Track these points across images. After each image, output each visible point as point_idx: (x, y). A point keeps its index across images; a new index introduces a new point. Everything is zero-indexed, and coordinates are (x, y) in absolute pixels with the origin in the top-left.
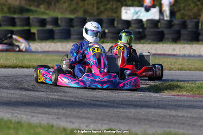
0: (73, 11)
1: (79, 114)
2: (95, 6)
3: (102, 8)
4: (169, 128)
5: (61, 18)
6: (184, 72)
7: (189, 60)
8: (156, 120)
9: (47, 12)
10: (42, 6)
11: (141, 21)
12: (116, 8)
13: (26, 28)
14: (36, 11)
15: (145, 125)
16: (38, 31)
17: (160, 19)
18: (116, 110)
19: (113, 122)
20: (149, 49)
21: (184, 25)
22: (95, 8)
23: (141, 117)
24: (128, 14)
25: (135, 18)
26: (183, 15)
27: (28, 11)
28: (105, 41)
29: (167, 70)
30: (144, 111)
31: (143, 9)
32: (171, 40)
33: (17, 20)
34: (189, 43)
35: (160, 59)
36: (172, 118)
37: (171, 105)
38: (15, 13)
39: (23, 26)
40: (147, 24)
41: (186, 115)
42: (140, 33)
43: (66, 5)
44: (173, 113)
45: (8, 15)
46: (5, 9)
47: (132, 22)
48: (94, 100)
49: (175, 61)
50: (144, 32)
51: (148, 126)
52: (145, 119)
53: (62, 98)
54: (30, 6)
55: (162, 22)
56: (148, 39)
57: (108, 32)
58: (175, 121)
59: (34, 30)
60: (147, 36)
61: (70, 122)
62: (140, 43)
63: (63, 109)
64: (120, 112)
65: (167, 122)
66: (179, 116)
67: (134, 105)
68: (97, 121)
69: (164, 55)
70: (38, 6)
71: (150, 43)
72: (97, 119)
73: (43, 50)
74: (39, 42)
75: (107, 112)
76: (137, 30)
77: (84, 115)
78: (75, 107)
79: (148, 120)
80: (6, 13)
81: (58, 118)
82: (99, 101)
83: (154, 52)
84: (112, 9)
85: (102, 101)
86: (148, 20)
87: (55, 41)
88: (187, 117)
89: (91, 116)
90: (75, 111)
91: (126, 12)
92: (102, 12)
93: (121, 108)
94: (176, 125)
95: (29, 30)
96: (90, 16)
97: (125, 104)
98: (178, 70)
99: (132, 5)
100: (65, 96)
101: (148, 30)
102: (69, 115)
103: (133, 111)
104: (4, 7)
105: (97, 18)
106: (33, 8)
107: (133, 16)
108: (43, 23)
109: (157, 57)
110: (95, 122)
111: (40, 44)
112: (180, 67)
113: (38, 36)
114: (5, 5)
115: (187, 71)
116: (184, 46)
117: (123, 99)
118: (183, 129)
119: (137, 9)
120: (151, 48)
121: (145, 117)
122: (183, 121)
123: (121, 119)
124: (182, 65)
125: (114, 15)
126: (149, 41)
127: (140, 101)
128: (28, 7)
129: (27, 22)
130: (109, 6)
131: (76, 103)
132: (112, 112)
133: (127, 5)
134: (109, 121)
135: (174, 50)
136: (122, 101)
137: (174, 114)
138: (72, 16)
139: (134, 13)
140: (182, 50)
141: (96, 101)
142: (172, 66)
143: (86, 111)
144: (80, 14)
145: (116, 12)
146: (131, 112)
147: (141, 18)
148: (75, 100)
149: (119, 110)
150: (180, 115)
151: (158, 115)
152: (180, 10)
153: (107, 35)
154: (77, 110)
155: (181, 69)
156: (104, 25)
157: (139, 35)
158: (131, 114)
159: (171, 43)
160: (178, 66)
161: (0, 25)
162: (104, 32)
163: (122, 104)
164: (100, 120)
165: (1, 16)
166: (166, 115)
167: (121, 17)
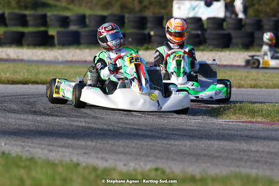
0: (106, 6)
1: (114, 148)
3: (146, 2)
4: (238, 166)
5: (90, 16)
6: (258, 89)
7: (266, 73)
8: (220, 157)
9: (71, 6)
11: (200, 19)
12: (165, 2)
13: (42, 29)
14: (55, 6)
15: (204, 163)
16: (58, 33)
17: (225, 17)
18: (165, 142)
19: (161, 158)
20: (210, 58)
21: (258, 25)
22: (136, 2)
23: (199, 152)
24: (182, 9)
25: (191, 15)
26: (258, 11)
27: (45, 5)
28: (150, 47)
29: (236, 87)
30: (203, 144)
31: (202, 3)
32: (240, 46)
33: (29, 18)
35: (225, 72)
36: (241, 153)
37: (241, 136)
38: (26, 8)
39: (37, 25)
40: (208, 23)
41: (261, 149)
42: (197, 36)
44: (244, 146)
45: (17, 11)
46: (13, 3)
47: (188, 21)
48: (135, 129)
49: (247, 74)
50: (203, 34)
51: (209, 165)
52: (205, 155)
53: (91, 125)
55: (229, 21)
56: (209, 45)
57: (155, 35)
58: (246, 157)
59: (52, 32)
60: (208, 41)
61: (102, 158)
62: (198, 50)
63: (92, 141)
64: (171, 145)
65: (236, 159)
66: (252, 151)
67: (191, 136)
68: (138, 157)
71: (211, 50)
72: (140, 155)
73: (65, 59)
74: (59, 49)
75: (153, 145)
76: (194, 32)
77: (121, 149)
78: (110, 138)
79: (209, 156)
80: (14, 8)
81: (85, 153)
82: (141, 130)
85: (146, 130)
86: (209, 19)
87: (81, 47)
88: (263, 152)
89: (130, 150)
90: (109, 144)
91: (179, 8)
92: (145, 7)
93: (172, 139)
94: (248, 164)
95: (46, 32)
96: (129, 13)
98: (251, 87)
100: (95, 123)
101: (209, 31)
102: (101, 150)
103: (189, 143)
105: (139, 15)
106: (51, 1)
107: (189, 13)
108: (64, 22)
109: (222, 70)
110: (136, 159)
111: (60, 51)
112: (253, 83)
113: (58, 40)
115: (264, 89)
117: (175, 128)
118: (257, 168)
119: (195, 3)
121: (206, 152)
122: (257, 158)
123: (171, 155)
124: (255, 80)
125: (163, 12)
126: (211, 47)
127: (198, 131)
129: (43, 20)
131: (110, 133)
132: (159, 145)
134: (156, 157)
136: (173, 130)
137: (245, 148)
138: (105, 13)
139: (189, 9)
141: (138, 129)
142: (243, 82)
143: (124, 144)
144: (116, 10)
145: (165, 8)
146: (185, 146)
147: (199, 15)
148: (109, 128)
149: (169, 143)
150: (254, 149)
151: (223, 149)
152: (253, 5)
153: (153, 39)
154: (111, 142)
155: (255, 87)
156: (149, 25)
157: (197, 40)
158: (186, 149)
159: (240, 50)
160: (250, 82)
161: (6, 25)
162: (149, 34)
163: (173, 134)
164: (144, 156)
165: (7, 12)
166: (234, 149)
167: (172, 14)
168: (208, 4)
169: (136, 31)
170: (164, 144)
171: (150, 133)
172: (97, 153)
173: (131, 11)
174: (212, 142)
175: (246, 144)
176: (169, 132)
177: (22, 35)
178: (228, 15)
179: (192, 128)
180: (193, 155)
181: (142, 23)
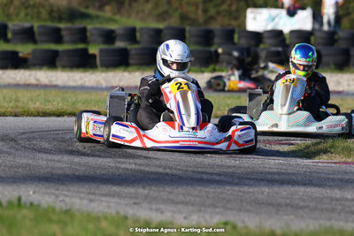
0: (163, 16)
1: (171, 197)
2: (201, 7)
3: (212, 11)
4: (330, 219)
5: (142, 29)
8: (307, 207)
9: (117, 17)
10: (108, 8)
11: (280, 33)
12: (237, 11)
13: (81, 46)
14: (97, 17)
15: (287, 215)
16: (101, 51)
17: (313, 29)
18: (236, 188)
19: (231, 209)
22: (200, 12)
23: (279, 201)
24: (258, 20)
25: (270, 28)
27: (84, 16)
28: (217, 68)
30: (284, 191)
31: (283, 12)
32: (332, 66)
33: (64, 33)
36: (334, 202)
37: (333, 180)
38: (60, 19)
39: (74, 42)
40: (290, 38)
42: (278, 53)
43: (149, 6)
44: (337, 193)
45: (49, 24)
46: (44, 13)
47: (266, 35)
48: (198, 172)
49: (341, 102)
50: (285, 52)
51: (292, 217)
52: (287, 205)
53: (143, 168)
54: (87, 7)
55: (317, 34)
57: (223, 53)
58: (340, 207)
59: (94, 50)
61: (157, 210)
63: (144, 188)
64: (244, 192)
65: (327, 209)
66: (347, 199)
67: (268, 180)
68: (203, 209)
70: (101, 8)
72: (203, 205)
73: (110, 85)
74: (102, 71)
75: (222, 193)
76: (274, 49)
77: (181, 198)
79: (292, 206)
80: (45, 20)
81: (135, 203)
82: (206, 173)
84: (230, 13)
85: (211, 174)
86: (292, 32)
87: (130, 69)
89: (193, 199)
90: (165, 191)
91: (255, 18)
92: (212, 18)
93: (246, 185)
94: (342, 215)
95: (85, 51)
96: (192, 25)
97: (253, 179)
99: (265, 5)
100: (148, 165)
102: (155, 199)
103: (267, 190)
104: (41, 10)
105: (203, 28)
106: (91, 11)
107: (267, 25)
108: (109, 37)
110: (200, 211)
111: (104, 75)
113: (100, 60)
114: (43, 7)
117: (250, 170)
119: (274, 12)
121: (288, 201)
123: (244, 205)
125: (234, 23)
127: (279, 173)
128: (83, 10)
129: (82, 35)
130: (225, 7)
131: (167, 177)
132: (229, 193)
133: (256, 6)
134: (226, 208)
135: (339, 83)
136: (247, 174)
137: (338, 196)
138: (160, 26)
139: (267, 19)
140: (351, 83)
141: (203, 173)
143: (184, 191)
144: (174, 22)
145: (236, 18)
146: (262, 193)
147: (280, 27)
148: (165, 171)
149: (242, 189)
150: (349, 197)
151: (310, 197)
152: (349, 14)
153: (222, 57)
154: (168, 189)
156: (216, 40)
157: (278, 58)
158: (263, 197)
159: (333, 71)
161: (35, 42)
162: (216, 51)
163: (247, 178)
164: (209, 206)
165: (36, 25)
166: (324, 197)
167: (245, 26)
168: (291, 13)
169: (200, 48)
170: (235, 191)
171: (217, 178)
172: (150, 203)
173: (194, 22)
174: (297, 188)
175: (340, 190)
177: (55, 54)
178: (317, 26)
179: (271, 170)
180: (273, 205)
181: (207, 37)
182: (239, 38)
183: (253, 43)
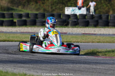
0: (38, 10)
1: (40, 68)
2: (50, 6)
3: (54, 8)
4: (92, 75)
5: (31, 14)
6: (100, 43)
7: (104, 37)
8: (85, 71)
9: (23, 10)
10: (20, 7)
11: (76, 15)
12: (62, 8)
13: (11, 19)
14: (16, 10)
15: (78, 73)
16: (18, 21)
17: (87, 14)
18: (62, 65)
20: (80, 31)
21: (100, 17)
22: (50, 8)
23: (76, 69)
24: (69, 11)
25: (72, 13)
26: (100, 11)
27: (12, 9)
29: (91, 42)
30: (78, 66)
31: (77, 8)
32: (93, 26)
33: (6, 15)
34: (103, 27)
35: (86, 36)
36: (93, 69)
37: (93, 62)
38: (4, 10)
39: (9, 18)
41: (101, 68)
43: (33, 6)
44: (94, 66)
45: (1, 12)
47: (71, 16)
48: (49, 60)
49: (96, 37)
50: (77, 21)
51: (80, 74)
52: (78, 70)
53: (31, 58)
54: (13, 7)
55: (88, 15)
57: (58, 21)
58: (95, 71)
59: (15, 20)
60: (80, 24)
61: (36, 72)
62: (75, 27)
63: (32, 65)
64: (64, 66)
65: (91, 71)
66: (97, 69)
67: (72, 62)
68: (51, 71)
69: (89, 34)
70: (18, 7)
71: (81, 27)
72: (51, 70)
73: (20, 31)
75: (57, 66)
76: (74, 20)
77: (44, 68)
79: (80, 71)
81: (29, 70)
82: (52, 60)
83: (83, 32)
86: (80, 15)
87: (27, 26)
88: (102, 69)
89: (48, 68)
91: (68, 10)
92: (54, 10)
94: (96, 74)
95: (12, 21)
97: (67, 62)
98: (97, 43)
99: (71, 6)
100: (33, 57)
101: (80, 20)
102: (35, 68)
103: (72, 65)
105: (51, 13)
106: (15, 8)
107: (72, 12)
108: (20, 16)
109: (85, 35)
111: (19, 28)
112: (98, 41)
113: (18, 24)
115: (102, 43)
116: (100, 29)
119: (74, 8)
120: (82, 30)
121: (79, 69)
122: (100, 72)
123: (64, 70)
124: (99, 40)
125: (61, 12)
126: (81, 26)
127: (75, 60)
128: (12, 7)
129: (12, 16)
130: (58, 7)
131: (39, 61)
132: (59, 66)
133: (68, 6)
134: (58, 71)
135: (95, 31)
136: (65, 60)
137: (95, 68)
138: (37, 12)
139: (72, 11)
140: (99, 31)
141: (51, 60)
142: (94, 40)
143: (45, 66)
144: (41, 11)
145: (62, 10)
146: (70, 66)
147: (76, 13)
148: (39, 59)
149: (64, 65)
150: (98, 68)
151: (86, 68)
152: (98, 9)
154: (40, 65)
155: (99, 42)
156: (55, 17)
157: (75, 23)
158: (70, 68)
159: (93, 27)
160: (97, 40)
163: (65, 62)
164: (53, 71)
166: (90, 68)
167: (65, 13)
168: (80, 9)
170: (61, 66)
171: (56, 62)
172: (34, 70)
173: (48, 11)
174: (81, 65)
175: (95, 65)
176: (63, 61)
177: (3, 21)
178: (88, 13)
179: (73, 59)
180: (73, 70)
182: (63, 16)
183: (67, 18)
